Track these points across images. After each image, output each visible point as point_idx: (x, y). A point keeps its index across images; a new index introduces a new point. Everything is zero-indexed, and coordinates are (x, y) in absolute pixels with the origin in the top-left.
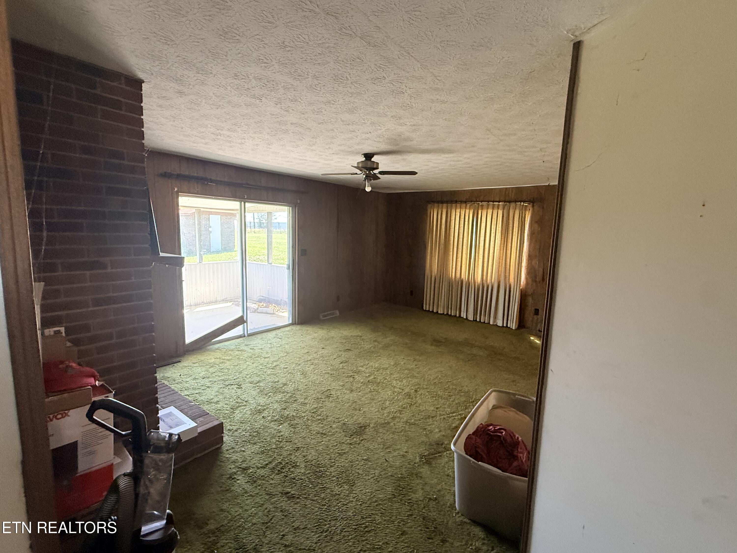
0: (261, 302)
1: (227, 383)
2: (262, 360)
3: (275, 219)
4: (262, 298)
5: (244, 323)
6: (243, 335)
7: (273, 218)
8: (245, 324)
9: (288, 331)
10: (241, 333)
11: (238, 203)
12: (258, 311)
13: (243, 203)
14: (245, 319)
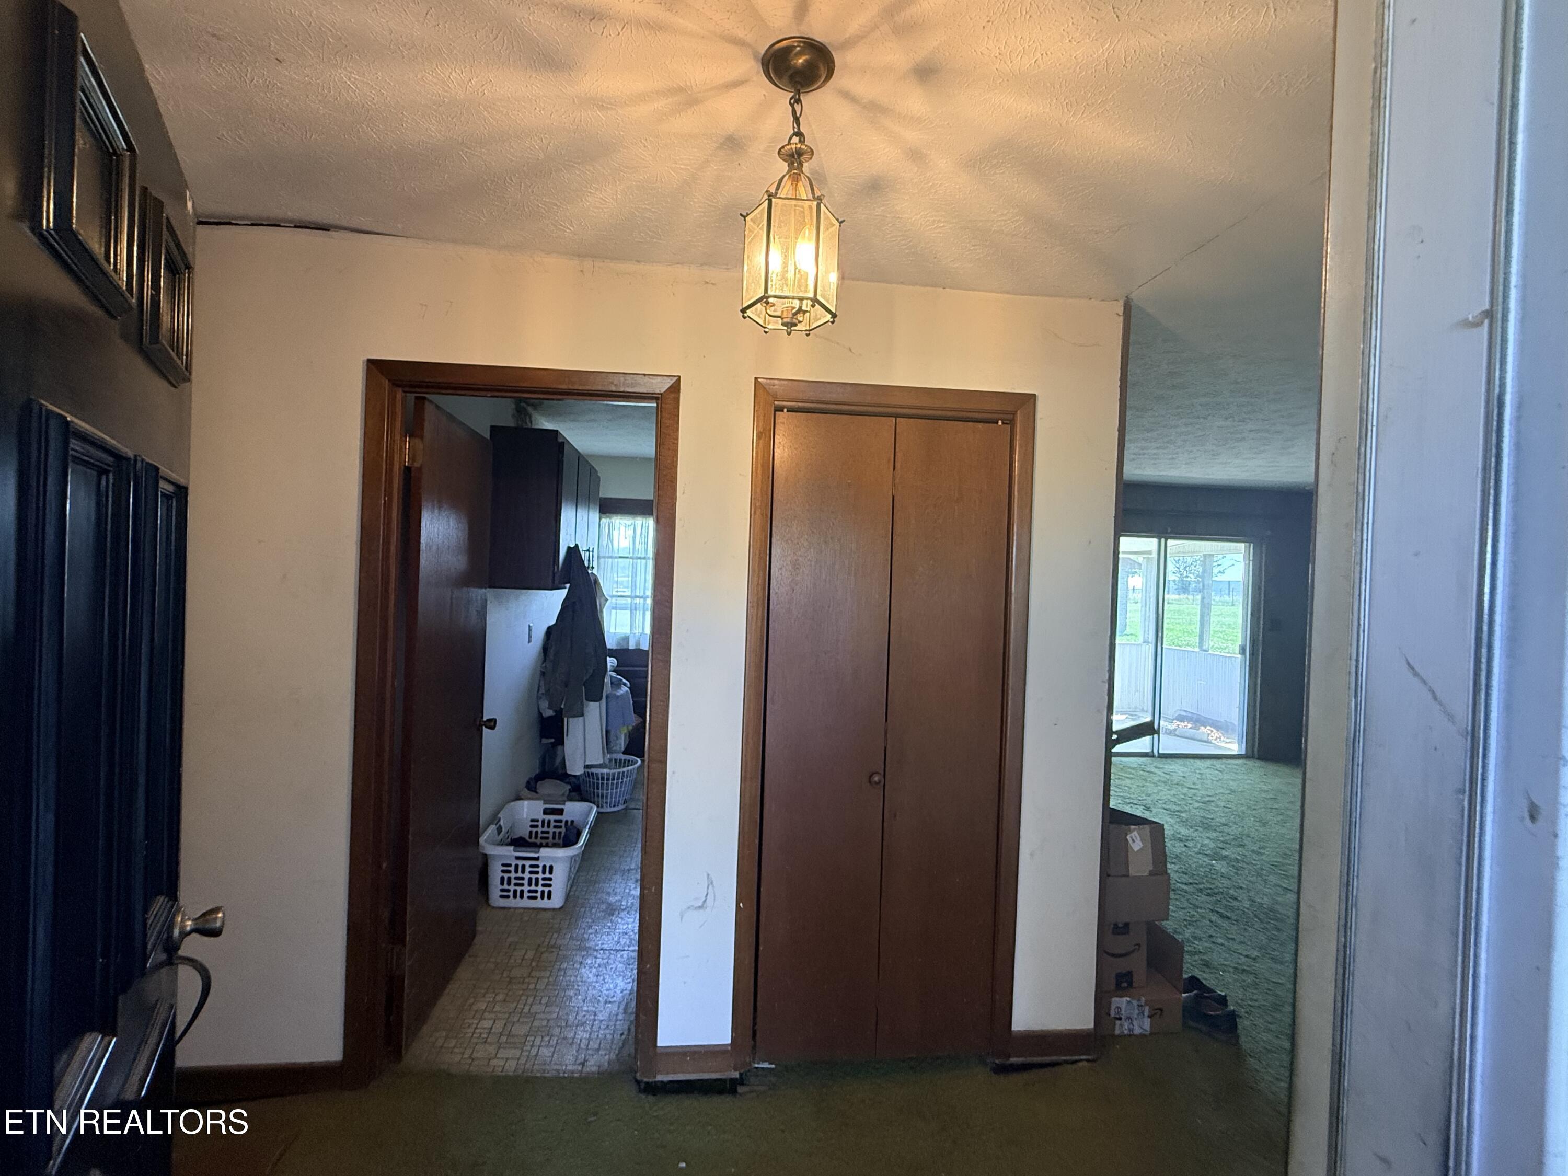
0: (1182, 721)
1: (1128, 801)
2: (1185, 791)
3: (1220, 572)
4: (1184, 714)
5: (1153, 734)
6: (1151, 754)
7: (1215, 570)
8: (1156, 736)
9: (1237, 765)
10: (1148, 750)
11: (1154, 541)
12: (1177, 733)
13: (1163, 540)
14: (1156, 726)
